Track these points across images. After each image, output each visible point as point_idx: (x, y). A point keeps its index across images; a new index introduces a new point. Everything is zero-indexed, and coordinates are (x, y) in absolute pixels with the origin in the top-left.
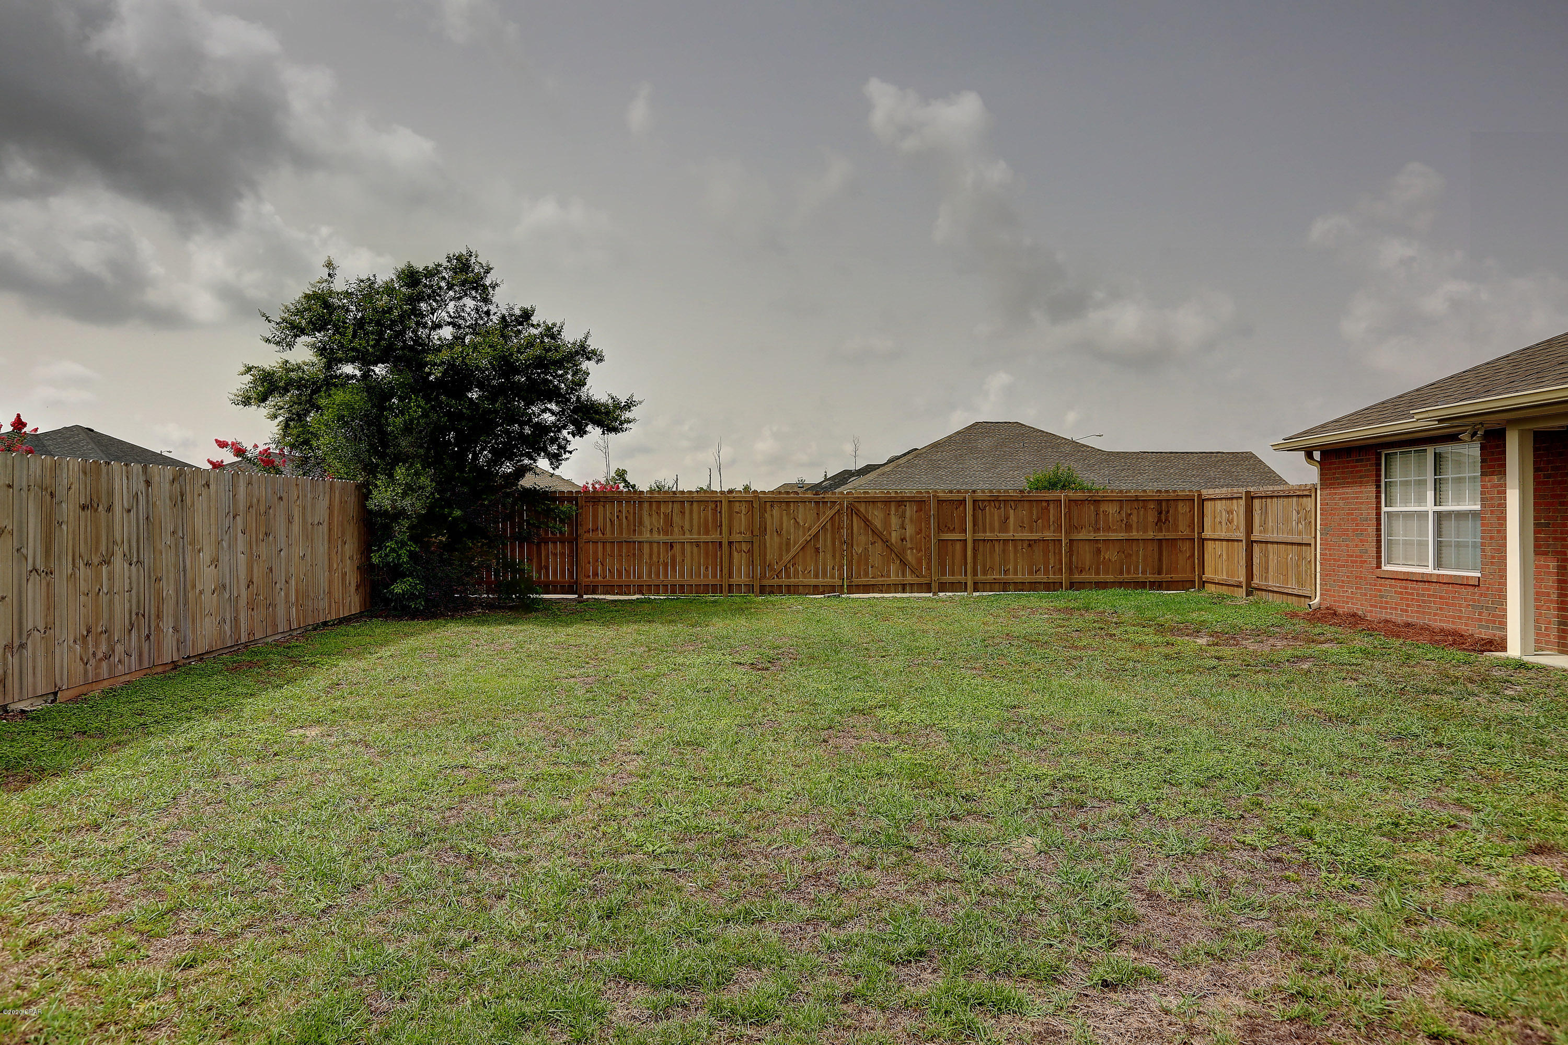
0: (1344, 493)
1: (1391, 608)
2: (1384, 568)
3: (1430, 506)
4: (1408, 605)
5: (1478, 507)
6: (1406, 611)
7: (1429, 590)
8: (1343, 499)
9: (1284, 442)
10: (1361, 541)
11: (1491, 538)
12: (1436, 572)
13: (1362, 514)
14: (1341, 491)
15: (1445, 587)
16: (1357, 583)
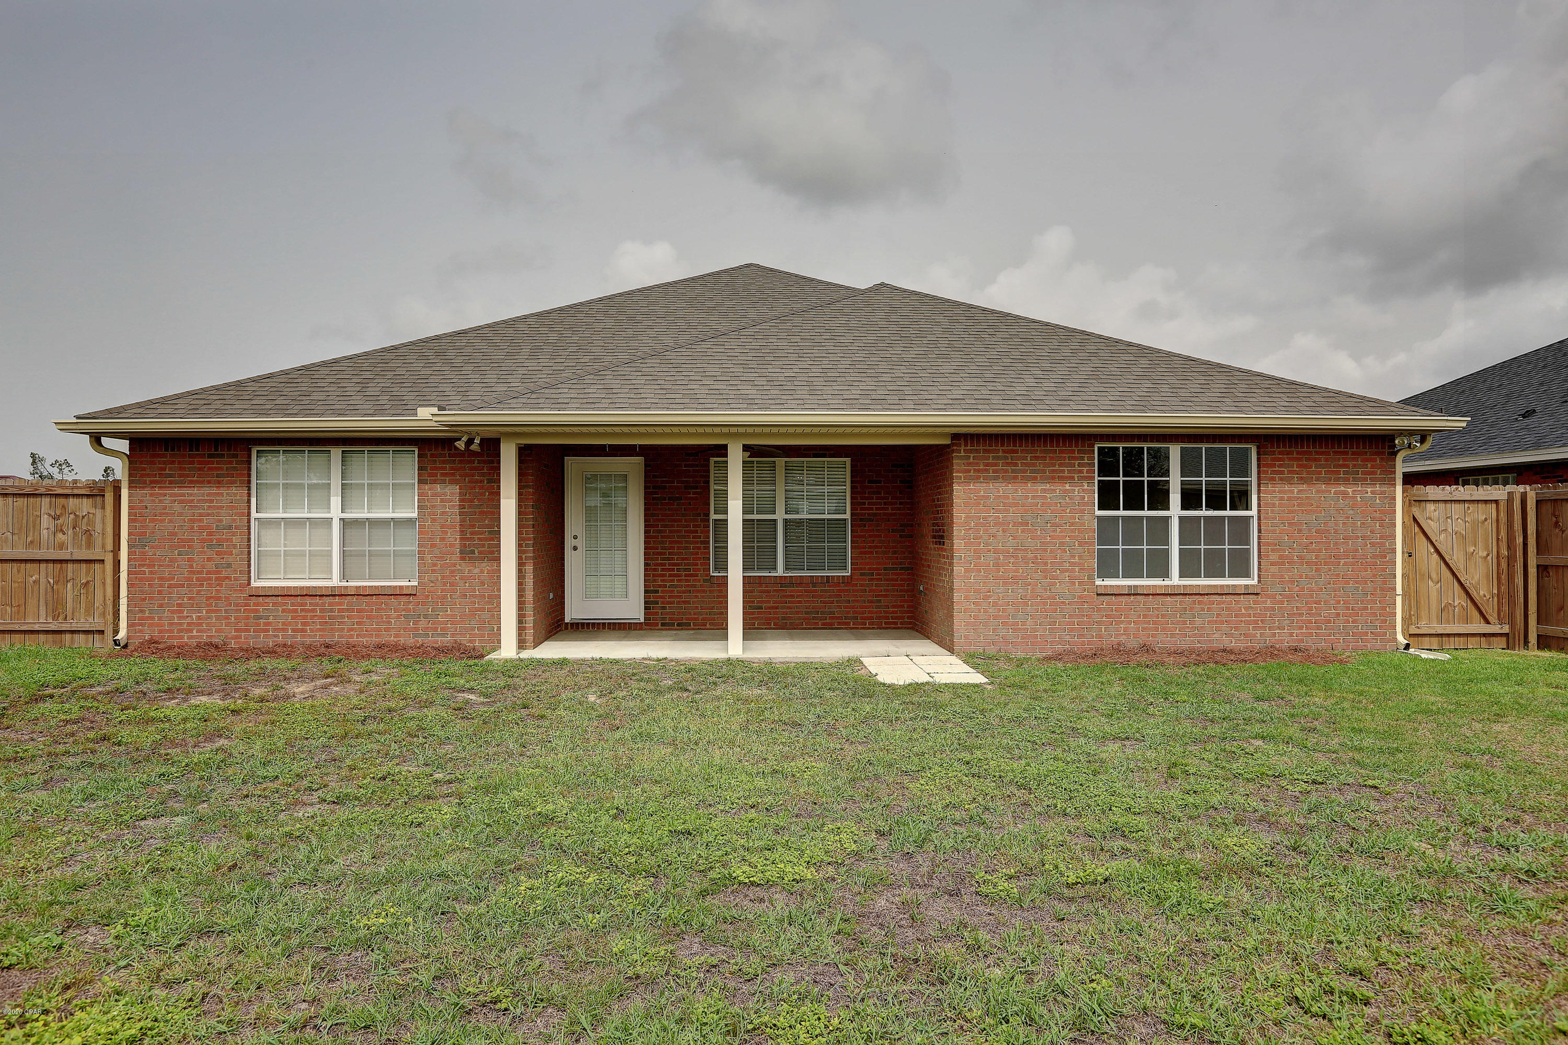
0: (184, 495)
1: (275, 630)
2: (255, 584)
3: (335, 511)
4: (304, 624)
5: (415, 515)
6: (303, 630)
7: (341, 604)
8: (181, 502)
9: (75, 420)
10: (218, 553)
11: (433, 546)
12: (345, 584)
13: (221, 521)
14: (176, 491)
15: (367, 599)
16: (208, 605)
